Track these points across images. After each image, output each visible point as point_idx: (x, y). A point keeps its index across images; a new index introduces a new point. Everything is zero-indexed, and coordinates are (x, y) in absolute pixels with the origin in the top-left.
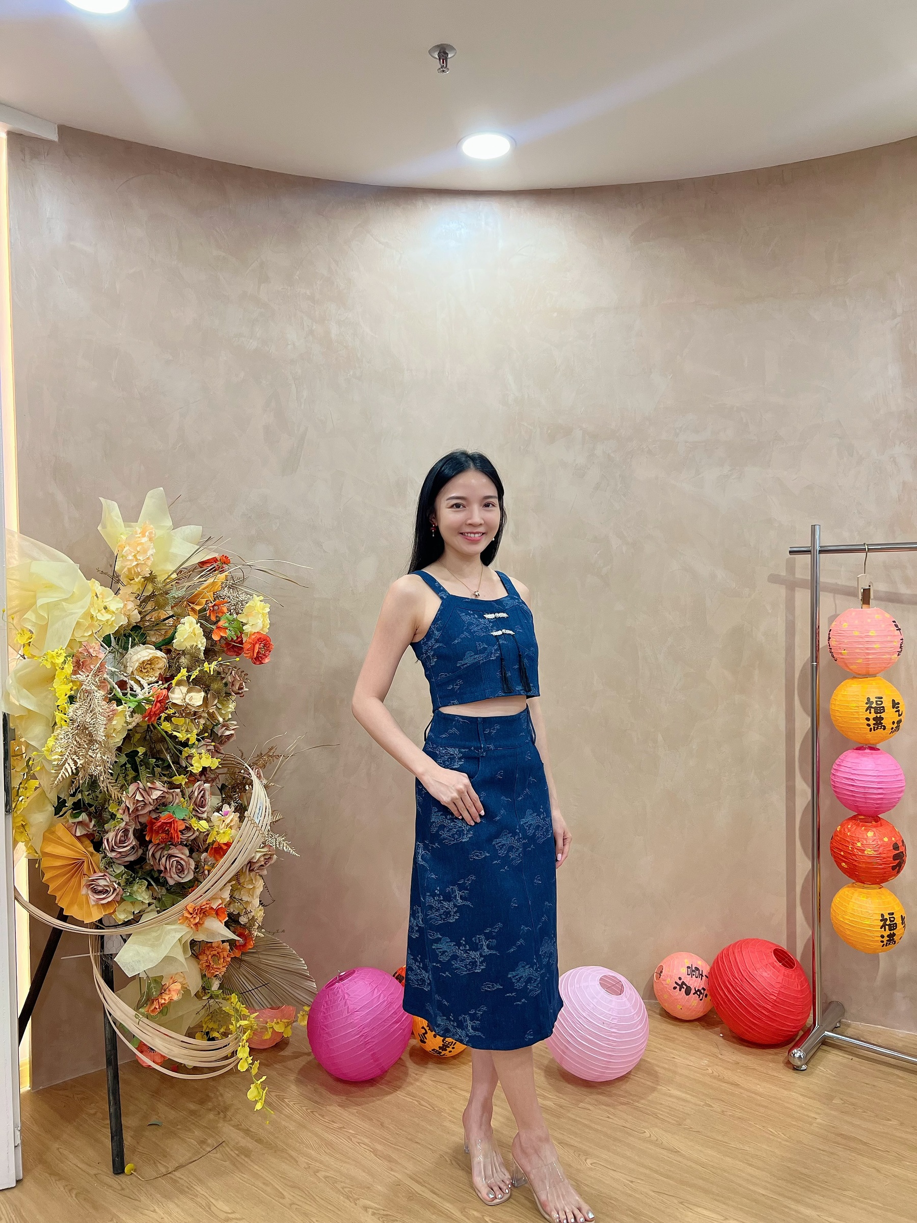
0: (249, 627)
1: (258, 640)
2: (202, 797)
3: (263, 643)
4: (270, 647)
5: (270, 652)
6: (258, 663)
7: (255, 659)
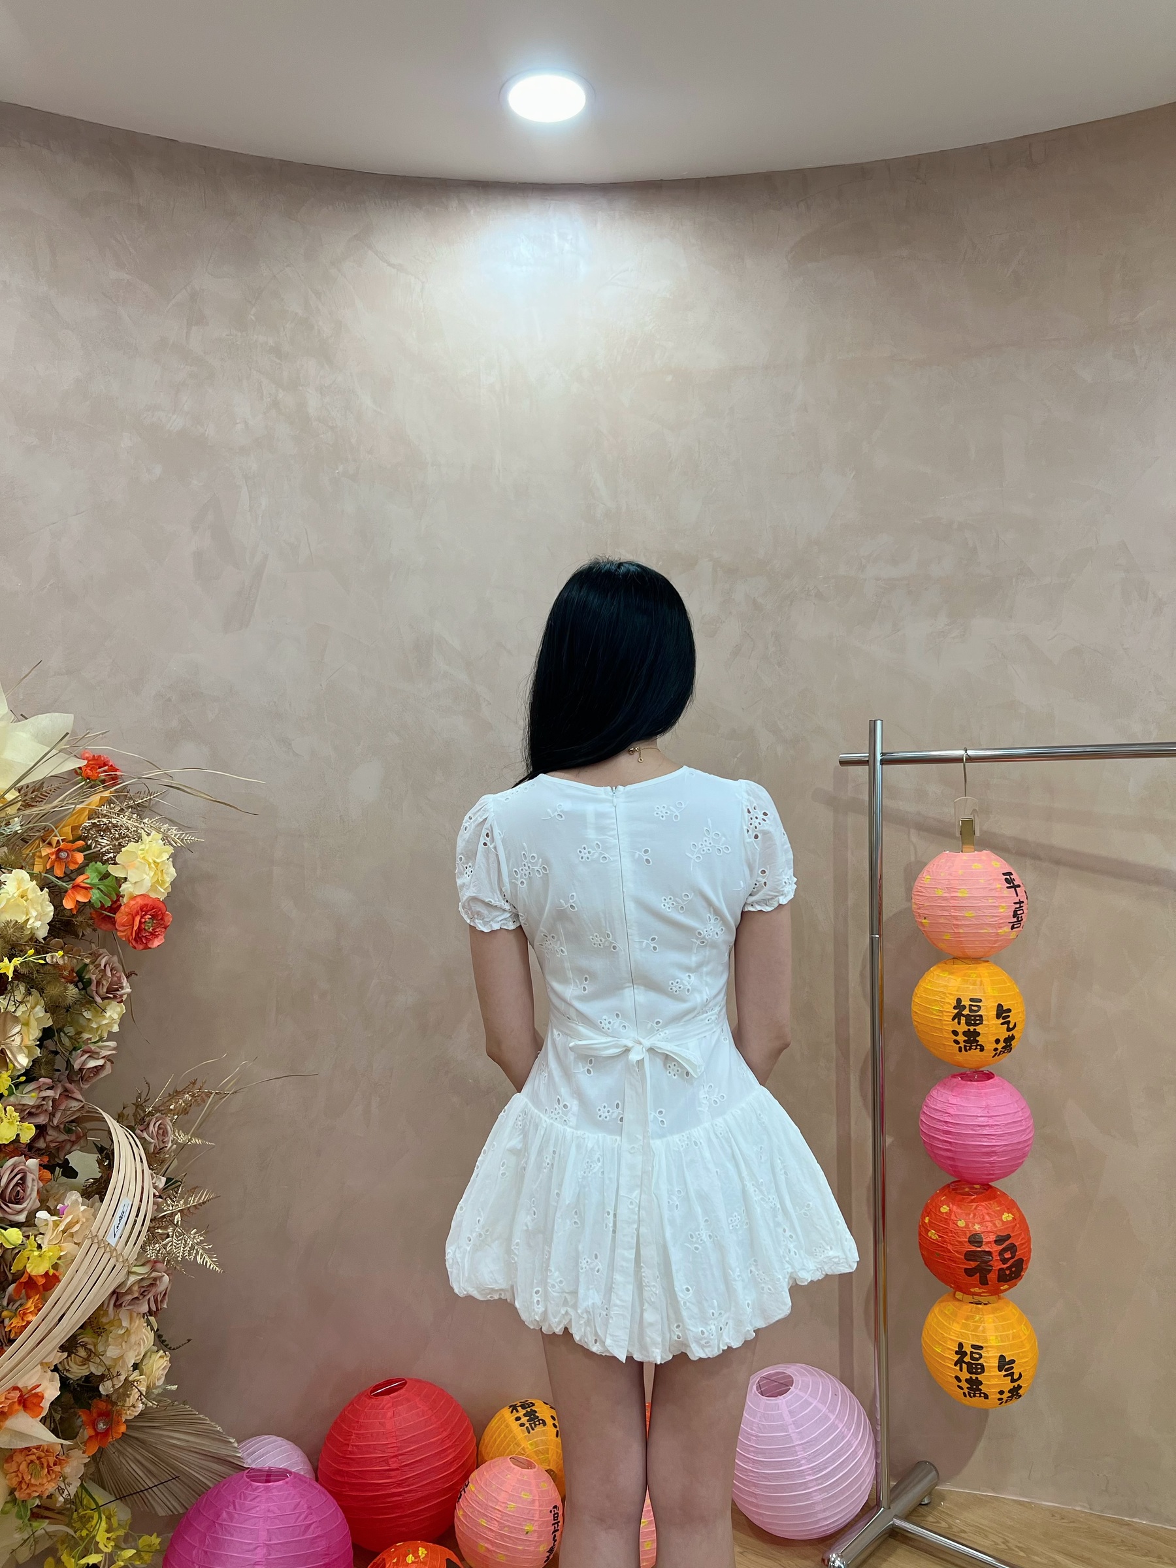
0: (130, 885)
1: (142, 910)
2: (17, 1184)
3: (150, 913)
4: (166, 919)
5: (165, 928)
6: (141, 947)
7: (135, 940)
